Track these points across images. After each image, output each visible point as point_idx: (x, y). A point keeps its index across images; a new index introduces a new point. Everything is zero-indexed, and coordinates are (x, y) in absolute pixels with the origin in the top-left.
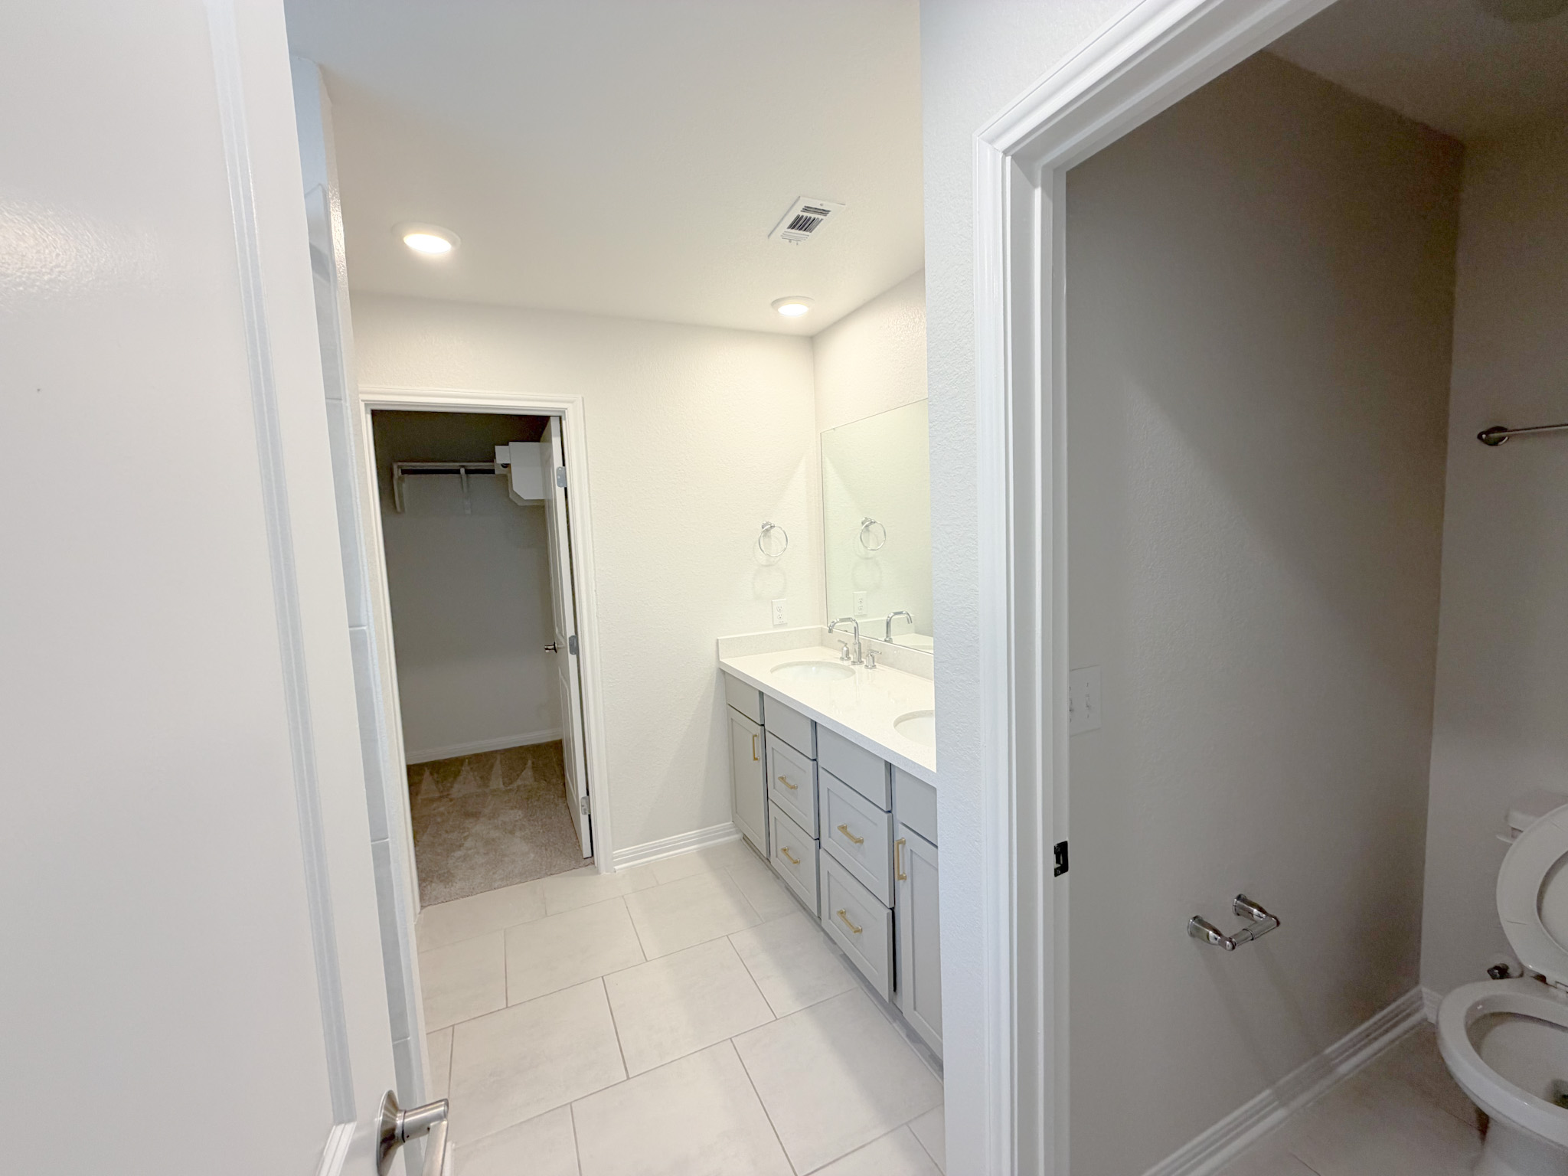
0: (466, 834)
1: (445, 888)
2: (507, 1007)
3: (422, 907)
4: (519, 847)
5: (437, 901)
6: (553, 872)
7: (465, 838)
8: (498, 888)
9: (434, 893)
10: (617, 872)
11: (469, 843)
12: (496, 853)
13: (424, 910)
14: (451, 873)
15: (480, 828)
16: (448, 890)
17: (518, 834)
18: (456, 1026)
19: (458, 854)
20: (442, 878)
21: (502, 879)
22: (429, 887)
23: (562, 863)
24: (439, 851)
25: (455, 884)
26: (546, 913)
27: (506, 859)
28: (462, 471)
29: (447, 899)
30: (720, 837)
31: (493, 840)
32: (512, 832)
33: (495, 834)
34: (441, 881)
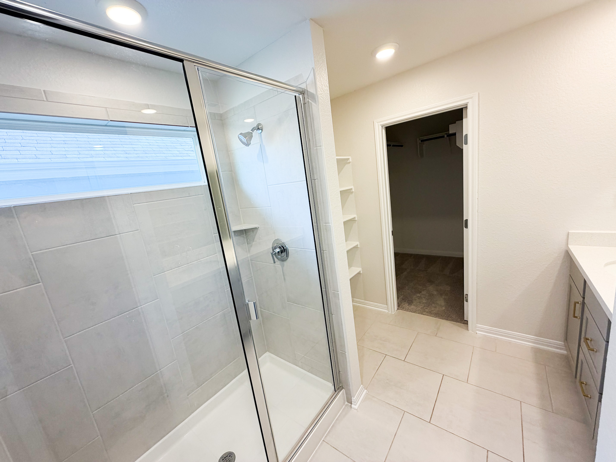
0: (424, 289)
1: (408, 306)
2: (404, 361)
3: (398, 309)
4: (441, 302)
5: (403, 308)
6: (448, 319)
7: (424, 290)
8: (425, 315)
9: (404, 306)
10: (478, 334)
11: (424, 293)
12: (431, 300)
13: (398, 310)
14: (412, 301)
15: (431, 288)
16: (408, 307)
17: (443, 297)
18: (387, 356)
19: (418, 295)
20: (409, 302)
21: (427, 312)
22: (403, 303)
23: (454, 317)
24: (413, 291)
25: (411, 306)
26: (436, 335)
27: (433, 305)
28: (446, 136)
29: (406, 310)
30: (551, 347)
31: (433, 295)
32: (441, 295)
33: (435, 293)
34: (408, 303)
